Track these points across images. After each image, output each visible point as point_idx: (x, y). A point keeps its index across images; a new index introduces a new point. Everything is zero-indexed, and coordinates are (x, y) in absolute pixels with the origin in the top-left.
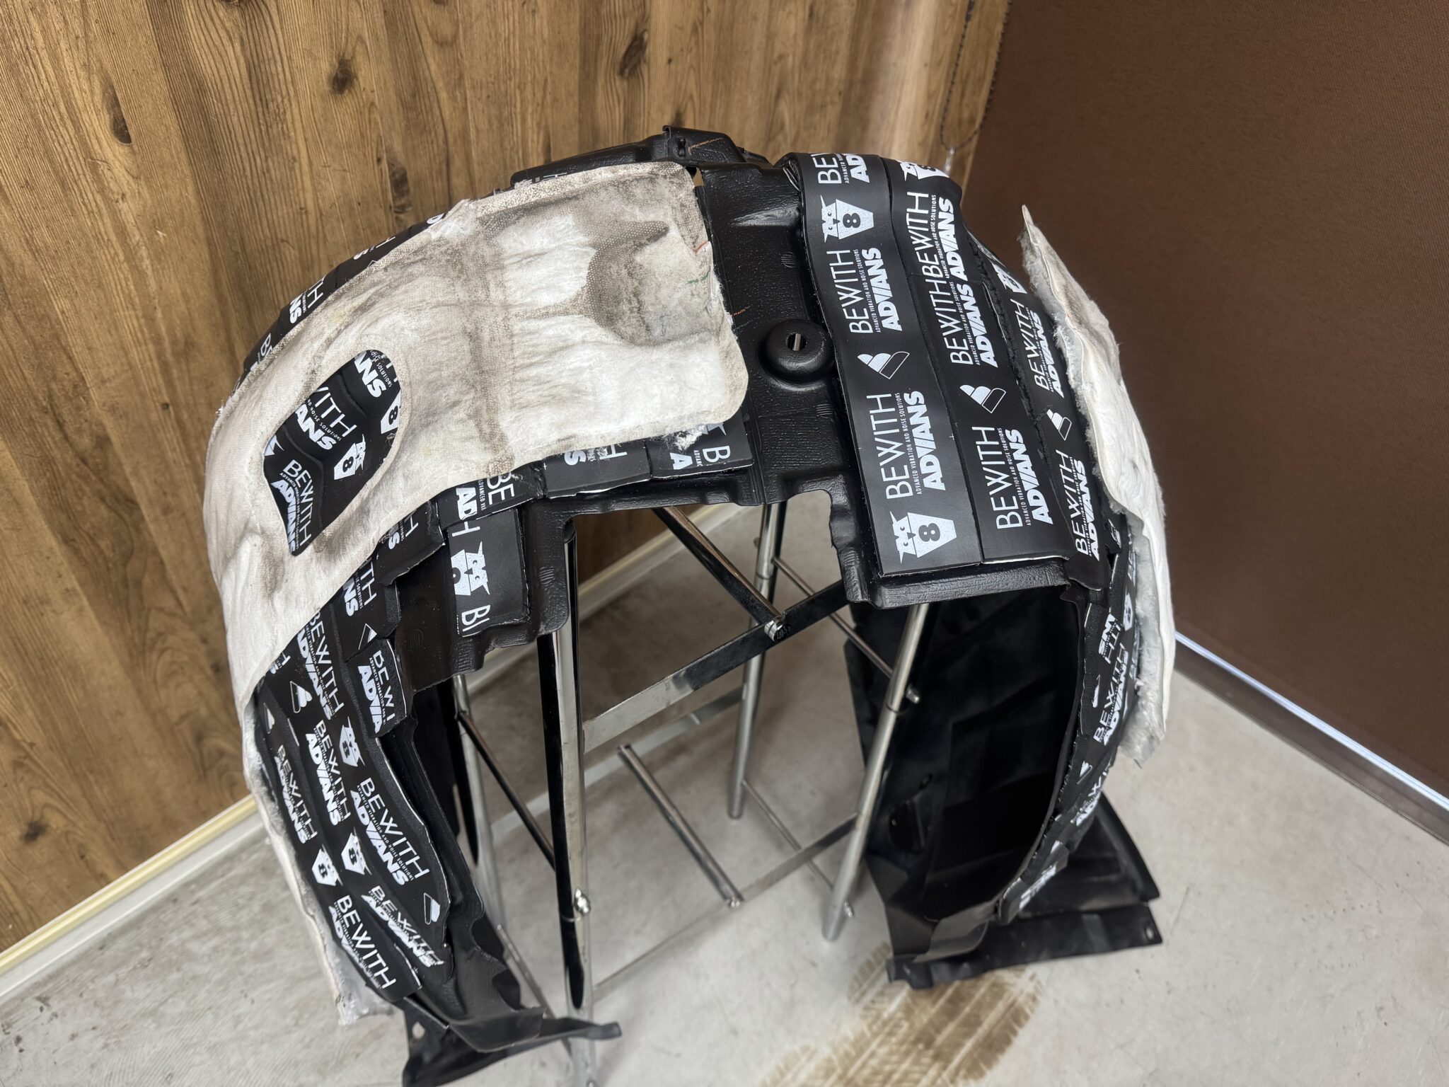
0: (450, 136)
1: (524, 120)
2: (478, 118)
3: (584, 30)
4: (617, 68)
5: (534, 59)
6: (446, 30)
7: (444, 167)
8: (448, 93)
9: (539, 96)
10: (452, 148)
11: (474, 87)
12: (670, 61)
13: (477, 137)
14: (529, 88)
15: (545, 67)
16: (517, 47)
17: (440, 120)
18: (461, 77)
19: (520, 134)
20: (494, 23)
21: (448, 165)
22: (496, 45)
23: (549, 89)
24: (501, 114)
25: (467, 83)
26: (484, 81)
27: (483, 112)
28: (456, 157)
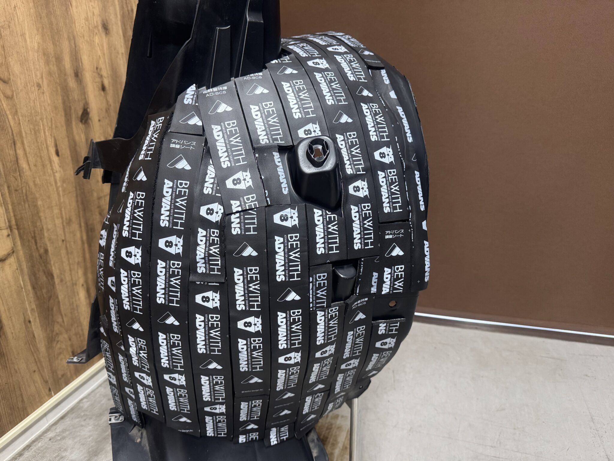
0: (14, 133)
1: (45, 133)
2: (26, 128)
3: (64, 103)
4: (79, 120)
5: (45, 110)
6: (9, 93)
7: (13, 145)
8: (12, 116)
9: (50, 124)
10: (16, 138)
11: (22, 116)
12: (99, 121)
13: (26, 135)
14: (45, 120)
15: (50, 114)
16: (38, 104)
17: (9, 126)
18: (16, 111)
19: (44, 137)
20: (28, 94)
21: (15, 145)
22: (30, 102)
23: (53, 122)
24: (35, 128)
25: (19, 114)
26: (26, 114)
27: (27, 126)
28: (17, 142)
